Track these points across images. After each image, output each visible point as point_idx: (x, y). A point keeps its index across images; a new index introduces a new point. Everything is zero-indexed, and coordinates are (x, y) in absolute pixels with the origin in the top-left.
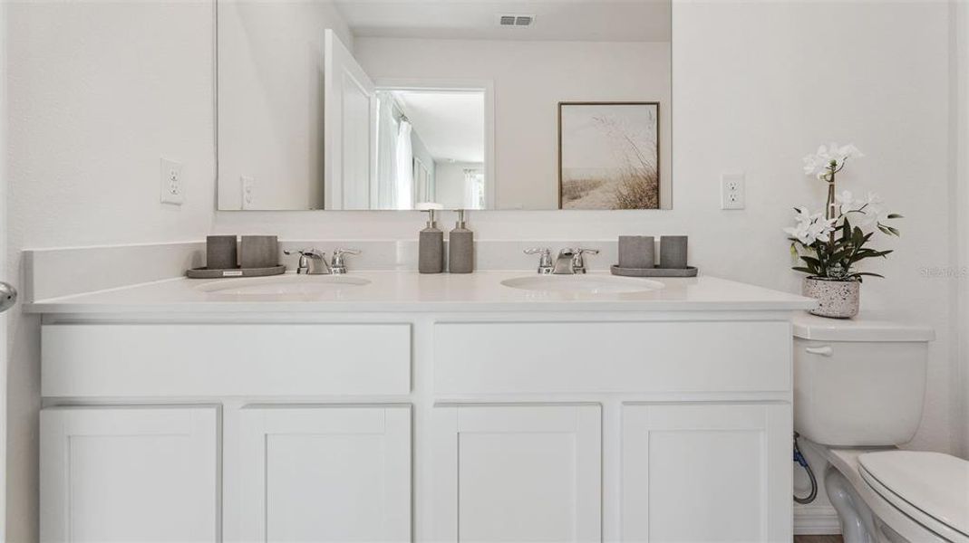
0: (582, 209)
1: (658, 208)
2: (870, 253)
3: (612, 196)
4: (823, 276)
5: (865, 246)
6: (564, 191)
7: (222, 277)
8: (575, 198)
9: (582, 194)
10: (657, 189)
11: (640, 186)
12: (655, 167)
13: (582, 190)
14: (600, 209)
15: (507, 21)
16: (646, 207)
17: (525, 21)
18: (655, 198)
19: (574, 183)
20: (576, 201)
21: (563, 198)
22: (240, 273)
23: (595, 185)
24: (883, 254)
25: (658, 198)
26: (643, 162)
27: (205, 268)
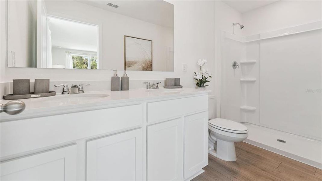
0: (131, 70)
1: (152, 70)
2: (207, 81)
3: (140, 67)
4: (200, 86)
5: (206, 80)
6: (126, 64)
7: (30, 98)
8: (129, 67)
9: (132, 65)
10: (152, 65)
11: (147, 64)
12: (151, 58)
13: (132, 64)
14: (137, 70)
15: (110, 4)
16: (149, 70)
17: (116, 6)
18: (151, 68)
19: (129, 61)
20: (130, 67)
21: (126, 66)
22: (40, 95)
23: (135, 63)
24: (209, 82)
25: (152, 68)
26: (148, 57)
27: (12, 95)
